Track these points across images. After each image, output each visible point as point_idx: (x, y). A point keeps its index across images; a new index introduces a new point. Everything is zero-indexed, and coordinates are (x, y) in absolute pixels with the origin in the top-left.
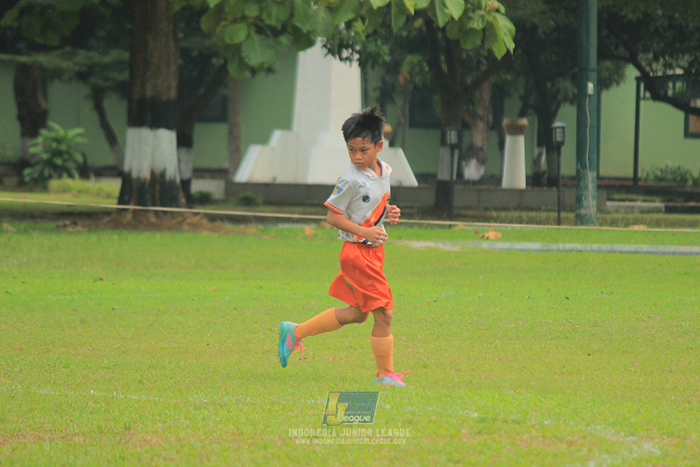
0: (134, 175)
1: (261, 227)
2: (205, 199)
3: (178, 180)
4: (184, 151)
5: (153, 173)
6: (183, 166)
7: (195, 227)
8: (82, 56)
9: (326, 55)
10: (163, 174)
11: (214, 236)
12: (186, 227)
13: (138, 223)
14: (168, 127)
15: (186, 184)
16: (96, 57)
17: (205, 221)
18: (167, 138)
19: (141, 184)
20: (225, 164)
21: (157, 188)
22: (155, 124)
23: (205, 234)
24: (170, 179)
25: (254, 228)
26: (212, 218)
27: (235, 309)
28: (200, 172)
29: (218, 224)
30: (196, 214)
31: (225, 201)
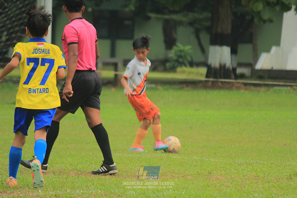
0: (213, 66)
1: (266, 88)
2: (242, 76)
3: (231, 68)
4: (234, 56)
5: (220, 65)
6: (233, 62)
7: (238, 88)
8: (191, 16)
9: (295, 15)
10: (225, 65)
11: (246, 92)
12: (234, 88)
13: (214, 86)
14: (227, 45)
15: (234, 70)
16: (197, 16)
17: (242, 86)
18: (226, 50)
19: (215, 70)
20: (251, 61)
21: (222, 72)
22: (221, 44)
23: (242, 91)
24: (228, 67)
25: (263, 89)
26: (245, 84)
27: (255, 123)
28: (240, 65)
29: (248, 87)
30: (239, 83)
31: (251, 77)
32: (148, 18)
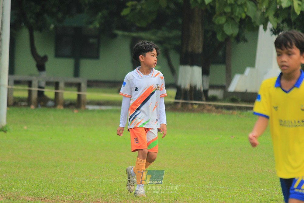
0: (182, 87)
1: (239, 112)
2: (214, 99)
3: (202, 90)
4: (205, 77)
5: (191, 87)
6: (205, 84)
7: (209, 111)
8: (160, 34)
9: (272, 35)
10: (195, 87)
11: (218, 115)
12: (205, 111)
13: (185, 108)
14: (198, 65)
15: (206, 92)
16: (167, 34)
17: (214, 108)
18: (197, 71)
19: (185, 91)
20: (224, 83)
21: (193, 93)
22: (192, 64)
23: (214, 114)
24: (199, 89)
25: (236, 112)
26: (217, 107)
27: (226, 148)
28: (212, 87)
29: (220, 110)
30: (210, 105)
31: (224, 100)
32: (115, 36)
